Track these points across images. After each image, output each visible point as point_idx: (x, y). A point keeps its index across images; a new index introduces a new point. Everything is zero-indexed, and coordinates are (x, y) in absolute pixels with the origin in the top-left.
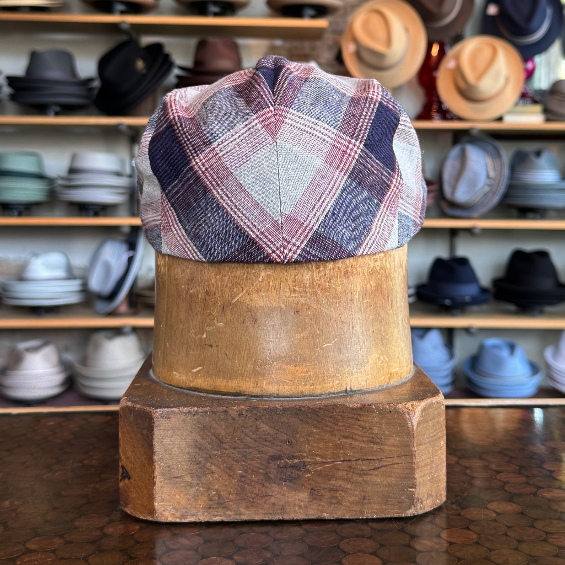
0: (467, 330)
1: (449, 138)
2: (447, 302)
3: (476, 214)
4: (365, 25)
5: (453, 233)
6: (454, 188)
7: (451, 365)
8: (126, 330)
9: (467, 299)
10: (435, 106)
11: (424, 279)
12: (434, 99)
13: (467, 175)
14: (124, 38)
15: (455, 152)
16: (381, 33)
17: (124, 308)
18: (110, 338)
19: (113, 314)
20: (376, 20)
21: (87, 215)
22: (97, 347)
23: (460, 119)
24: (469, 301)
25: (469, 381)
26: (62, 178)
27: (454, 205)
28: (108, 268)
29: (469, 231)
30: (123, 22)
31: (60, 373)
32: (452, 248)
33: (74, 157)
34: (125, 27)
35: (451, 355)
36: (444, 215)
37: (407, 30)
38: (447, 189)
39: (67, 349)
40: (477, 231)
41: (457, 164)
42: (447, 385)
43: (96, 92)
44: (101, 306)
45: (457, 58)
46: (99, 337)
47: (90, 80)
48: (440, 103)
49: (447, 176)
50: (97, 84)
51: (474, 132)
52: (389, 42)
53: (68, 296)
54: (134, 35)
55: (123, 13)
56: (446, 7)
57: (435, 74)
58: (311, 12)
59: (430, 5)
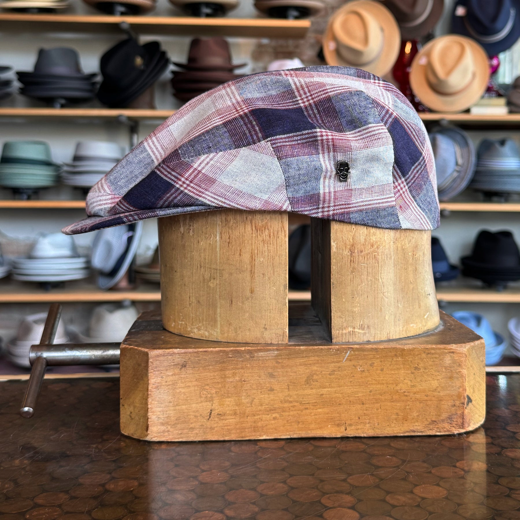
3: (445, 198)
4: (345, 25)
8: (127, 303)
9: (438, 275)
12: (408, 92)
13: (438, 162)
14: (124, 37)
16: (359, 33)
17: (124, 284)
18: (111, 311)
19: (113, 289)
20: (354, 21)
22: (100, 319)
23: (430, 111)
26: (68, 165)
28: (109, 247)
30: (123, 22)
33: (78, 146)
34: (125, 26)
37: (382, 30)
39: (72, 321)
40: (447, 213)
43: (98, 86)
44: (103, 282)
45: (428, 55)
46: (102, 310)
47: (93, 75)
48: (413, 96)
50: (99, 79)
51: (444, 123)
52: (366, 40)
53: (73, 272)
54: (133, 34)
55: (123, 14)
56: (418, 9)
57: (408, 70)
58: (295, 13)
59: (404, 7)
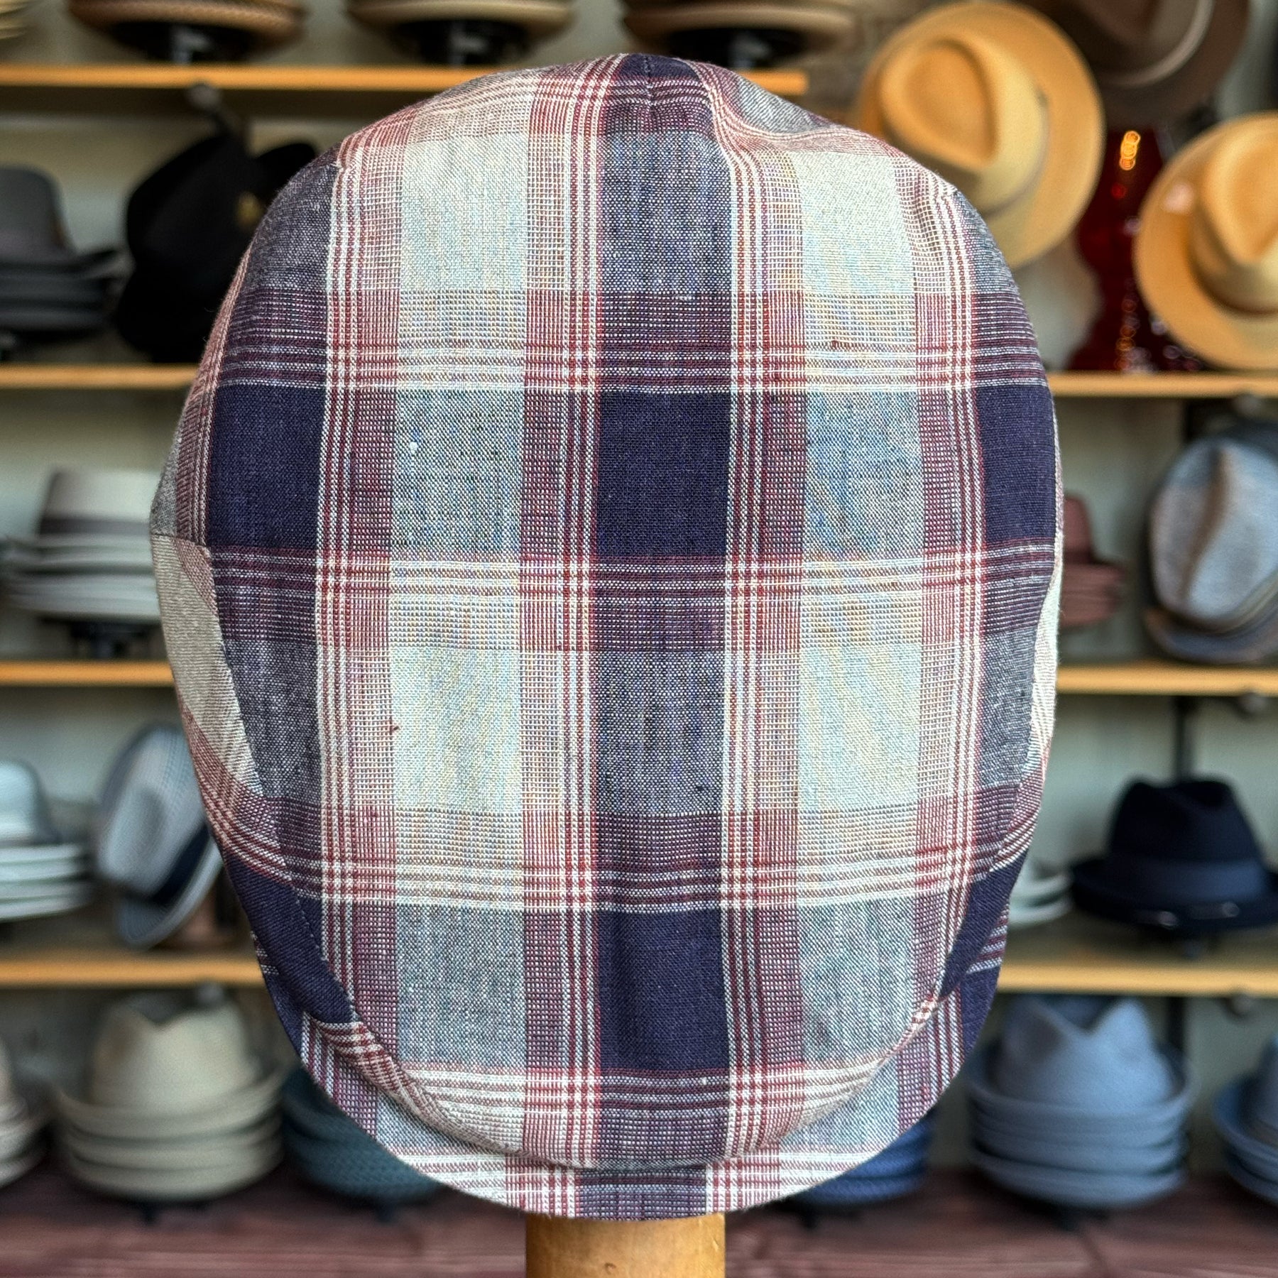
0: (1228, 1003)
1: (1172, 422)
2: (1167, 919)
3: (1253, 654)
4: (919, 84)
5: (1185, 705)
6: (1187, 575)
7: (1176, 1109)
8: (212, 994)
9: (1228, 910)
10: (1129, 325)
11: (1096, 843)
12: (1128, 303)
13: (1227, 536)
14: (204, 128)
15: (1189, 465)
16: (966, 111)
17: (201, 929)
18: (161, 1021)
19: (170, 947)
20: (950, 69)
21: (94, 657)
22: (124, 1045)
23: (1205, 367)
24: (1231, 916)
25: (1233, 1156)
26: (22, 546)
27: (1185, 623)
28: (153, 811)
29: (1234, 704)
30: (200, 86)
31: (11, 1120)
32: (1182, 749)
33: (57, 483)
34: (206, 99)
35: (1178, 1077)
36: (1155, 655)
37: (1043, 100)
38: (1165, 575)
39: (34, 1043)
40: (1257, 705)
41: (1197, 504)
42: (1164, 1171)
43: (118, 289)
44: (132, 921)
45: (1197, 179)
46: (128, 1014)
47: (103, 255)
48: (1144, 314)
49: (1164, 536)
50: (121, 265)
51: (1249, 408)
52: (989, 137)
53: (39, 891)
54: (232, 121)
55: (198, 58)
56: (1163, 29)
57: (1129, 227)
58: (757, 49)
59: (1116, 24)
